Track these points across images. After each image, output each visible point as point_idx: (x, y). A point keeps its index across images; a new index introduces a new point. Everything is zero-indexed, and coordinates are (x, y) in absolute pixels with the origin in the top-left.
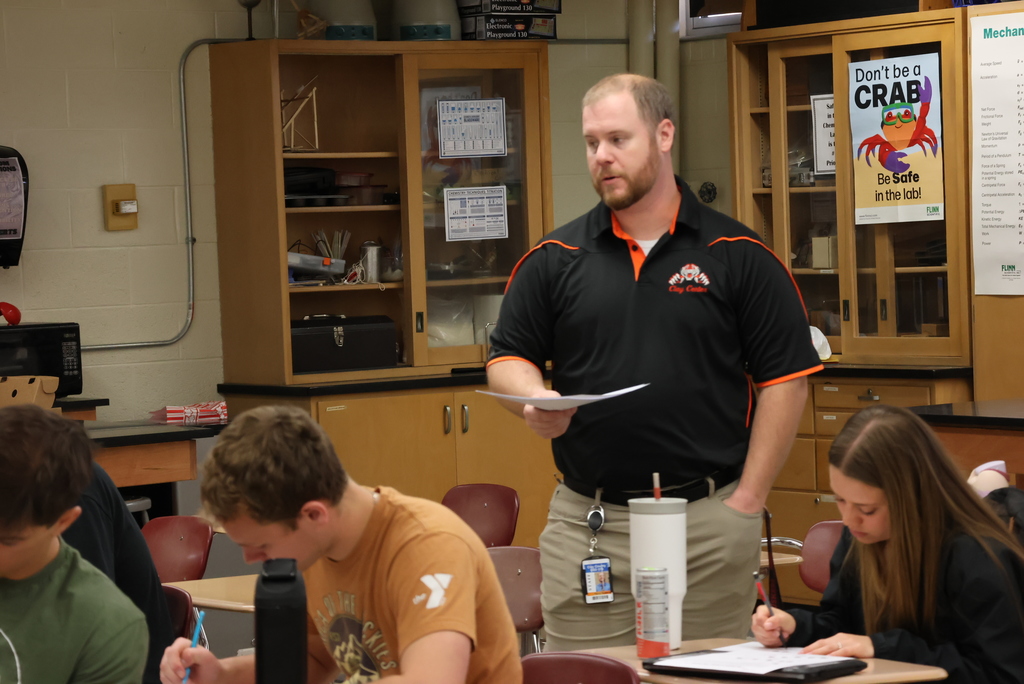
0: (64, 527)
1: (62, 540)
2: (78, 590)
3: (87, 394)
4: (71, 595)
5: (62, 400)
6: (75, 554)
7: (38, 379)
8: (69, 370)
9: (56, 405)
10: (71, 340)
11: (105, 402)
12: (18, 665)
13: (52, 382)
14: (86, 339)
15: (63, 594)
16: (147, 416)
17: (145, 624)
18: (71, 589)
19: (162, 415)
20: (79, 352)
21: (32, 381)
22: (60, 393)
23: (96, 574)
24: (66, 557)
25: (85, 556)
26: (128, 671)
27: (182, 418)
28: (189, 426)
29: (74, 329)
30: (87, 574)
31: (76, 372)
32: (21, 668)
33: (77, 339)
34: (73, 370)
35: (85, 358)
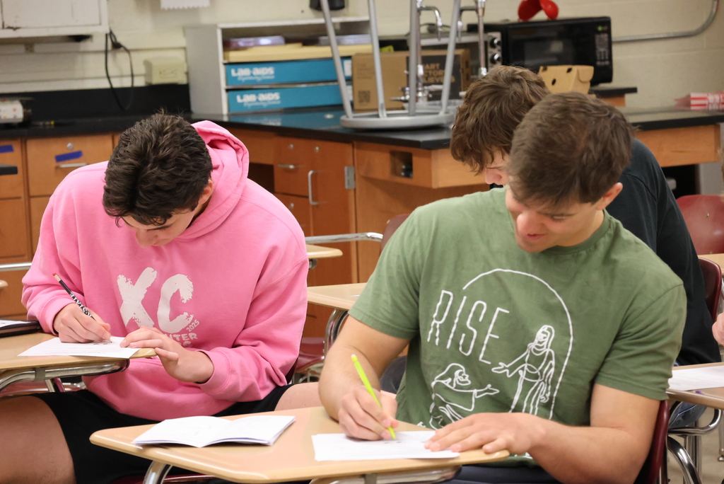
0: (608, 201)
1: (606, 211)
2: (621, 257)
3: (617, 82)
4: (615, 261)
5: (596, 88)
6: (617, 224)
7: (575, 68)
8: (601, 61)
9: (590, 92)
10: (603, 32)
11: (634, 90)
12: (570, 322)
13: (587, 72)
14: (617, 32)
15: (607, 259)
16: (671, 103)
17: (682, 288)
18: (614, 256)
19: (686, 102)
20: (610, 44)
21: (569, 70)
22: (594, 82)
23: (637, 243)
24: (610, 227)
25: (626, 227)
26: (668, 332)
27: (704, 105)
28: (712, 111)
29: (606, 22)
30: (629, 242)
31: (607, 63)
32: (573, 325)
33: (609, 32)
34: (604, 60)
35: (615, 49)
